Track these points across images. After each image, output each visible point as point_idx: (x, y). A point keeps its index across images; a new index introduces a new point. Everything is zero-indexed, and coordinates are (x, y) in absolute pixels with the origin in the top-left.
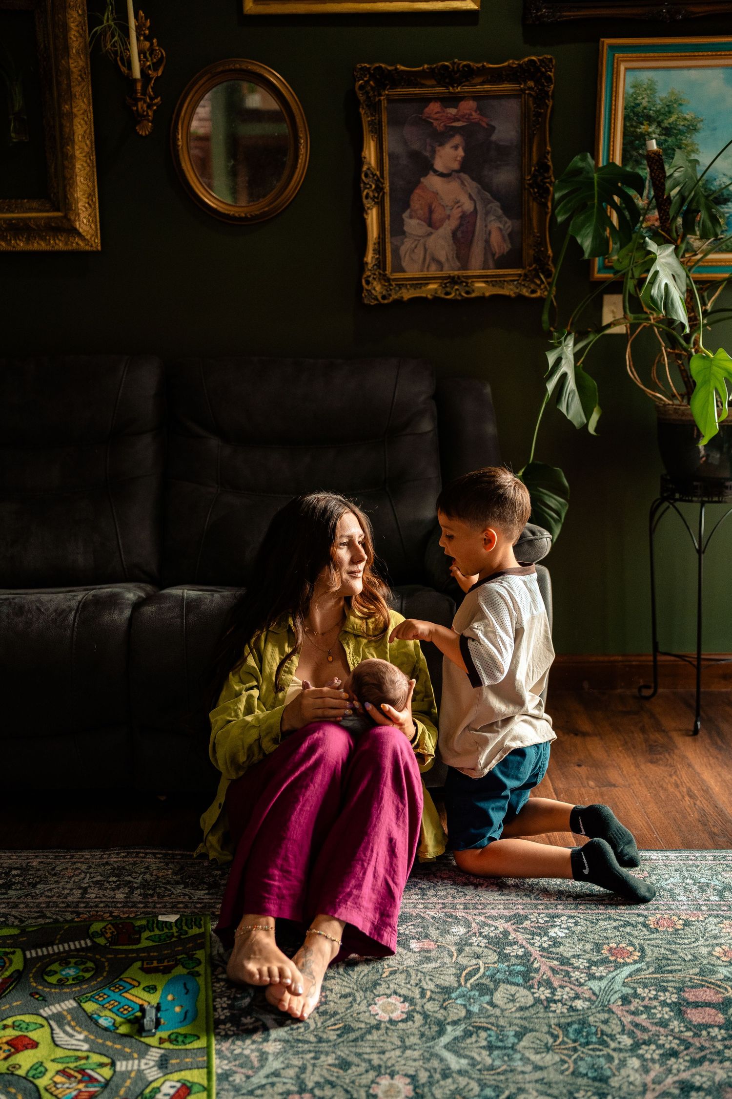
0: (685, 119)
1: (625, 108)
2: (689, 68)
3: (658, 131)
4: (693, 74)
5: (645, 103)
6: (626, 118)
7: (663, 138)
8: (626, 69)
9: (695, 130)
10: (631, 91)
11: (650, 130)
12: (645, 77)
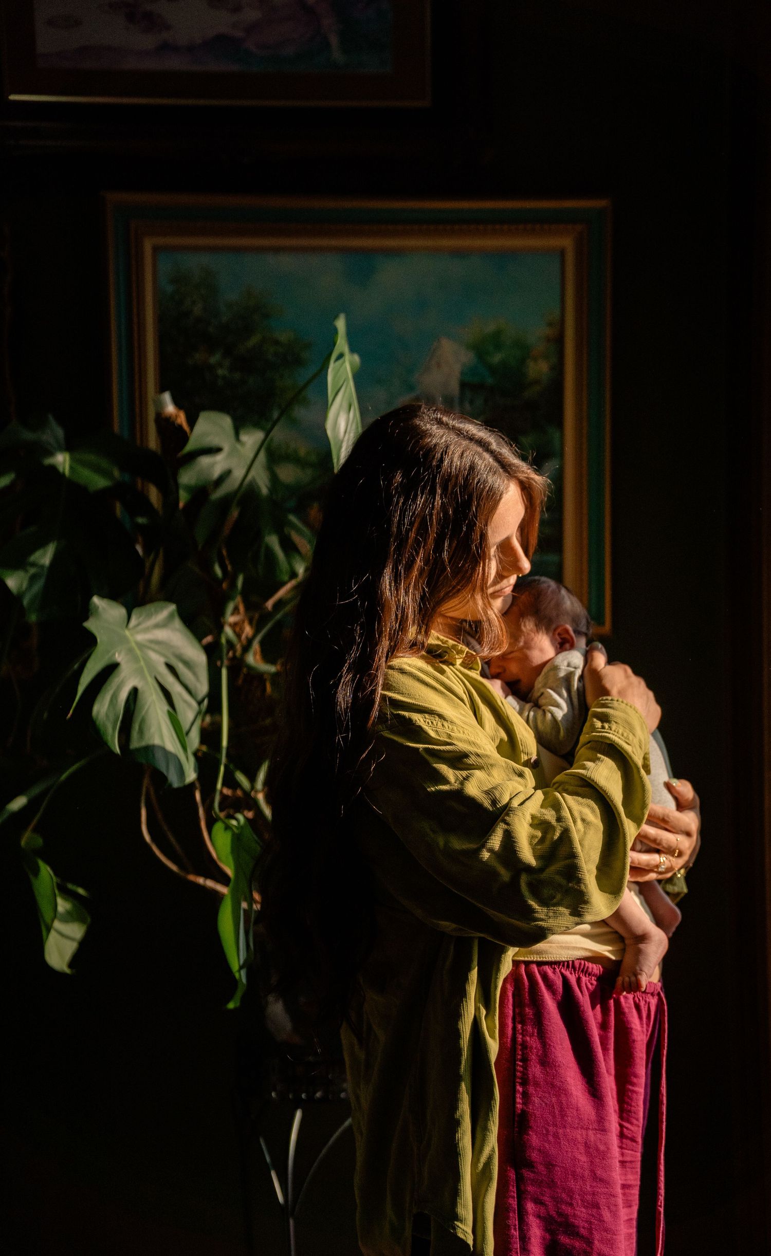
0: (277, 342)
1: (160, 319)
2: (277, 250)
3: (227, 363)
4: (286, 262)
5: (198, 310)
6: (163, 338)
7: (237, 376)
8: (156, 249)
9: (298, 362)
10: (170, 289)
11: (213, 360)
12: (194, 263)
